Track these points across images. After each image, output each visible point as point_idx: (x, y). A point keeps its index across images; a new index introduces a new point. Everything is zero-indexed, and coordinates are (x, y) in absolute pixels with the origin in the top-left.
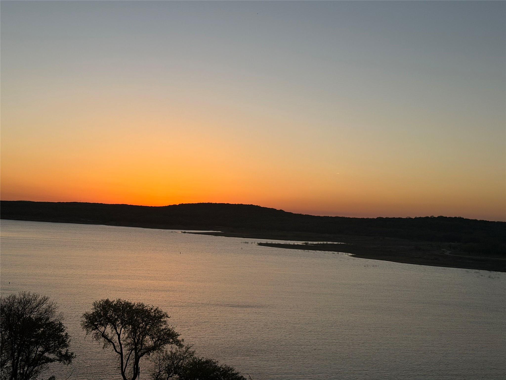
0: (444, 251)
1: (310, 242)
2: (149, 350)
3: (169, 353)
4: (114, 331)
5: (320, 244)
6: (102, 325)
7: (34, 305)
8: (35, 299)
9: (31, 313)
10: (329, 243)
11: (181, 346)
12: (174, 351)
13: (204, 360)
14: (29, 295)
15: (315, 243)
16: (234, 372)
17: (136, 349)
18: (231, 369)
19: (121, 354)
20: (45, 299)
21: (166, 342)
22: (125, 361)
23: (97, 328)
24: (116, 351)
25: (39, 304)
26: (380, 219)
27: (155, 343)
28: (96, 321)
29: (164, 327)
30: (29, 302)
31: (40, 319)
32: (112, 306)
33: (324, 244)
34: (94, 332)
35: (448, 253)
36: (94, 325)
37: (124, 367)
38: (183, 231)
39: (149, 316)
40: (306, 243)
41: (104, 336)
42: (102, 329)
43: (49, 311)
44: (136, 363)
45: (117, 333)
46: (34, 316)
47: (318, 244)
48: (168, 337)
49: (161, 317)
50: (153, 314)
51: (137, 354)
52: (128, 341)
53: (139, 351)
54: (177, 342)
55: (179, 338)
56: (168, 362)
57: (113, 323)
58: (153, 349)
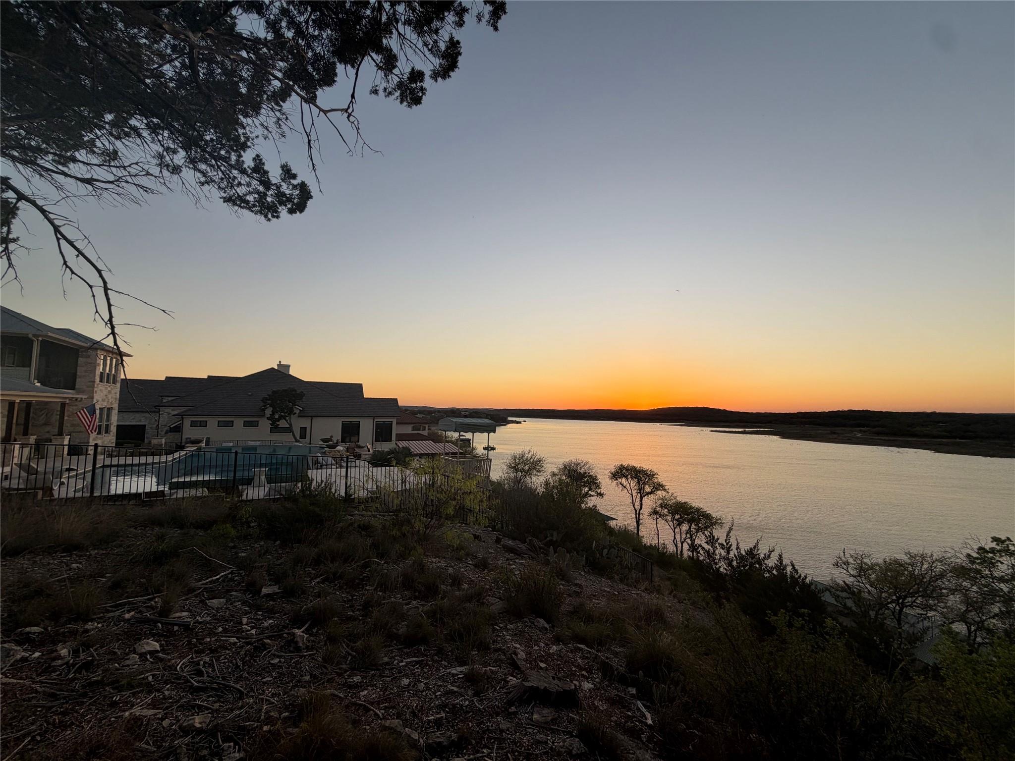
2: (648, 494)
3: (661, 496)
4: (627, 482)
6: (620, 478)
7: (582, 465)
8: (582, 462)
9: (581, 469)
10: (762, 429)
11: (668, 492)
12: (664, 495)
17: (640, 493)
19: (632, 495)
20: (587, 463)
21: (658, 489)
22: (634, 499)
23: (617, 480)
24: (629, 493)
25: (584, 465)
27: (652, 490)
28: (616, 475)
29: (656, 481)
30: (579, 464)
31: (585, 473)
32: (624, 468)
33: (758, 430)
34: (615, 481)
35: (859, 435)
36: (615, 478)
37: (634, 502)
38: (661, 424)
39: (646, 474)
40: (745, 430)
42: (620, 480)
43: (590, 469)
44: (641, 500)
45: (629, 483)
46: (582, 471)
47: (753, 430)
48: (659, 487)
49: (654, 475)
50: (649, 473)
51: (641, 495)
52: (636, 488)
53: (642, 494)
54: (665, 490)
55: (666, 488)
56: (660, 501)
57: (626, 477)
58: (651, 493)
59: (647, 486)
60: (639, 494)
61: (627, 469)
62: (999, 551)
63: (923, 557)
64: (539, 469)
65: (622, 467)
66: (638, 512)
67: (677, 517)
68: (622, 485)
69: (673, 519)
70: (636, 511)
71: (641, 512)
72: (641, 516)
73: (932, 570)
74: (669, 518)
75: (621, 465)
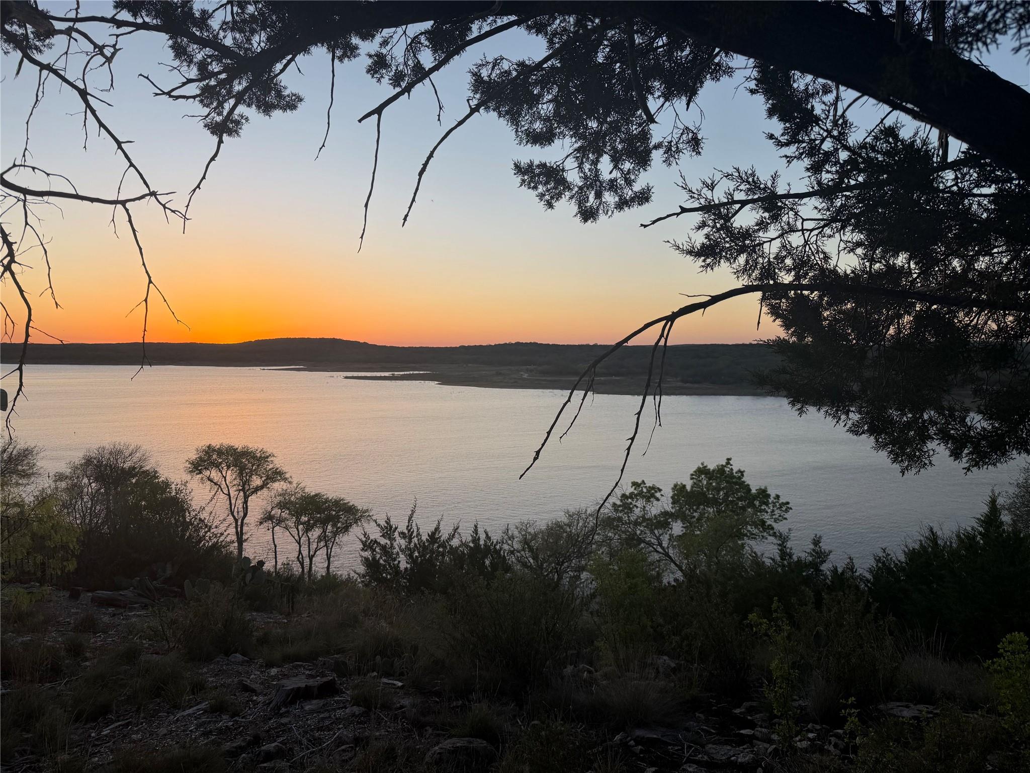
0: (522, 375)
1: (396, 373)
2: (257, 489)
3: (280, 490)
4: (220, 474)
5: (407, 374)
6: (206, 469)
7: (127, 454)
8: (128, 448)
9: (124, 462)
10: (415, 372)
11: (290, 483)
12: (285, 488)
13: (313, 494)
14: (119, 444)
15: (401, 373)
16: (346, 502)
17: (243, 490)
18: (342, 499)
19: (229, 495)
20: (137, 449)
21: (274, 480)
22: (233, 502)
23: (200, 473)
24: (223, 493)
25: (132, 454)
26: (463, 347)
27: (263, 482)
28: (200, 465)
29: (271, 466)
30: (120, 452)
31: (134, 468)
32: (214, 450)
33: (410, 374)
34: (198, 476)
35: (526, 376)
36: (198, 469)
37: (233, 508)
38: (262, 368)
39: (254, 457)
40: (392, 374)
41: (210, 479)
42: (207, 473)
43: (143, 459)
44: (246, 502)
45: (223, 476)
46: (127, 465)
47: (405, 375)
48: (277, 475)
49: (267, 457)
50: (258, 455)
51: (245, 493)
52: (235, 482)
53: (247, 491)
54: (285, 479)
55: (287, 476)
56: (279, 499)
57: (217, 466)
58: (262, 487)
59: (254, 477)
60: (242, 494)
61: (220, 452)
62: (636, 495)
63: (579, 514)
64: (24, 471)
65: (209, 450)
66: (239, 523)
67: (304, 519)
68: (211, 481)
69: (298, 523)
70: (236, 521)
71: (245, 521)
72: (245, 529)
73: (585, 527)
74: (291, 523)
75: (209, 447)
